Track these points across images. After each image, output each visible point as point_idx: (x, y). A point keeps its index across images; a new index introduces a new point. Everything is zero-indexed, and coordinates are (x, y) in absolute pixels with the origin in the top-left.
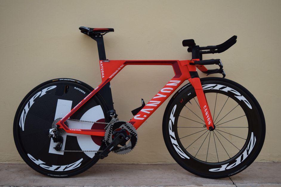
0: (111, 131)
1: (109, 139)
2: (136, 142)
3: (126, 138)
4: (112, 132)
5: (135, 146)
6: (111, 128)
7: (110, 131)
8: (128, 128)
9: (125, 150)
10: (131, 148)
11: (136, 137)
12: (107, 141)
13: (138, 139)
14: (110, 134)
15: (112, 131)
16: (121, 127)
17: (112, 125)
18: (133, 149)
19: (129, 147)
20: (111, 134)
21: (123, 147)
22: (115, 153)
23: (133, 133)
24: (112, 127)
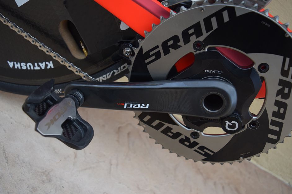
0: (198, 33)
1: (158, 56)
2: (245, 157)
3: (228, 123)
4: (201, 39)
5: (227, 164)
6: (214, 21)
7: (197, 27)
8: (279, 92)
9: (182, 141)
10: (206, 154)
11: (268, 144)
12: (142, 56)
13: (262, 155)
14: (187, 41)
15: (205, 35)
16: (258, 58)
17: (231, 11)
18: (208, 164)
19: (202, 148)
20: (191, 44)
21: (187, 131)
22: (137, 121)
23: (274, 123)
24: (226, 18)
